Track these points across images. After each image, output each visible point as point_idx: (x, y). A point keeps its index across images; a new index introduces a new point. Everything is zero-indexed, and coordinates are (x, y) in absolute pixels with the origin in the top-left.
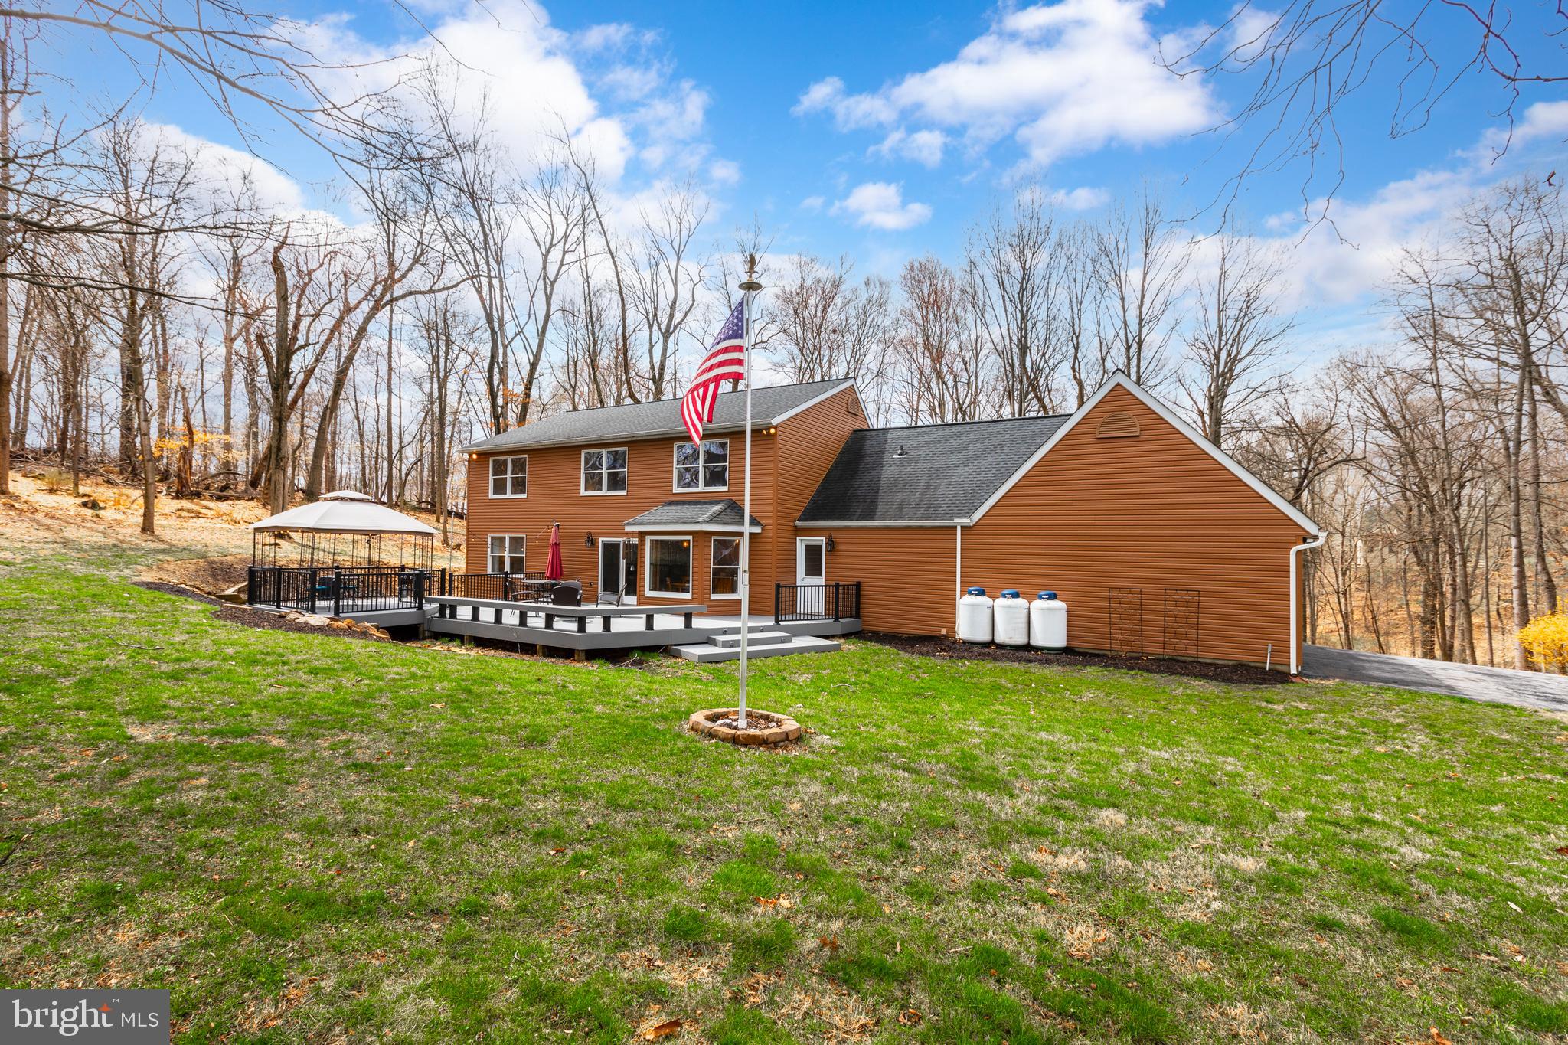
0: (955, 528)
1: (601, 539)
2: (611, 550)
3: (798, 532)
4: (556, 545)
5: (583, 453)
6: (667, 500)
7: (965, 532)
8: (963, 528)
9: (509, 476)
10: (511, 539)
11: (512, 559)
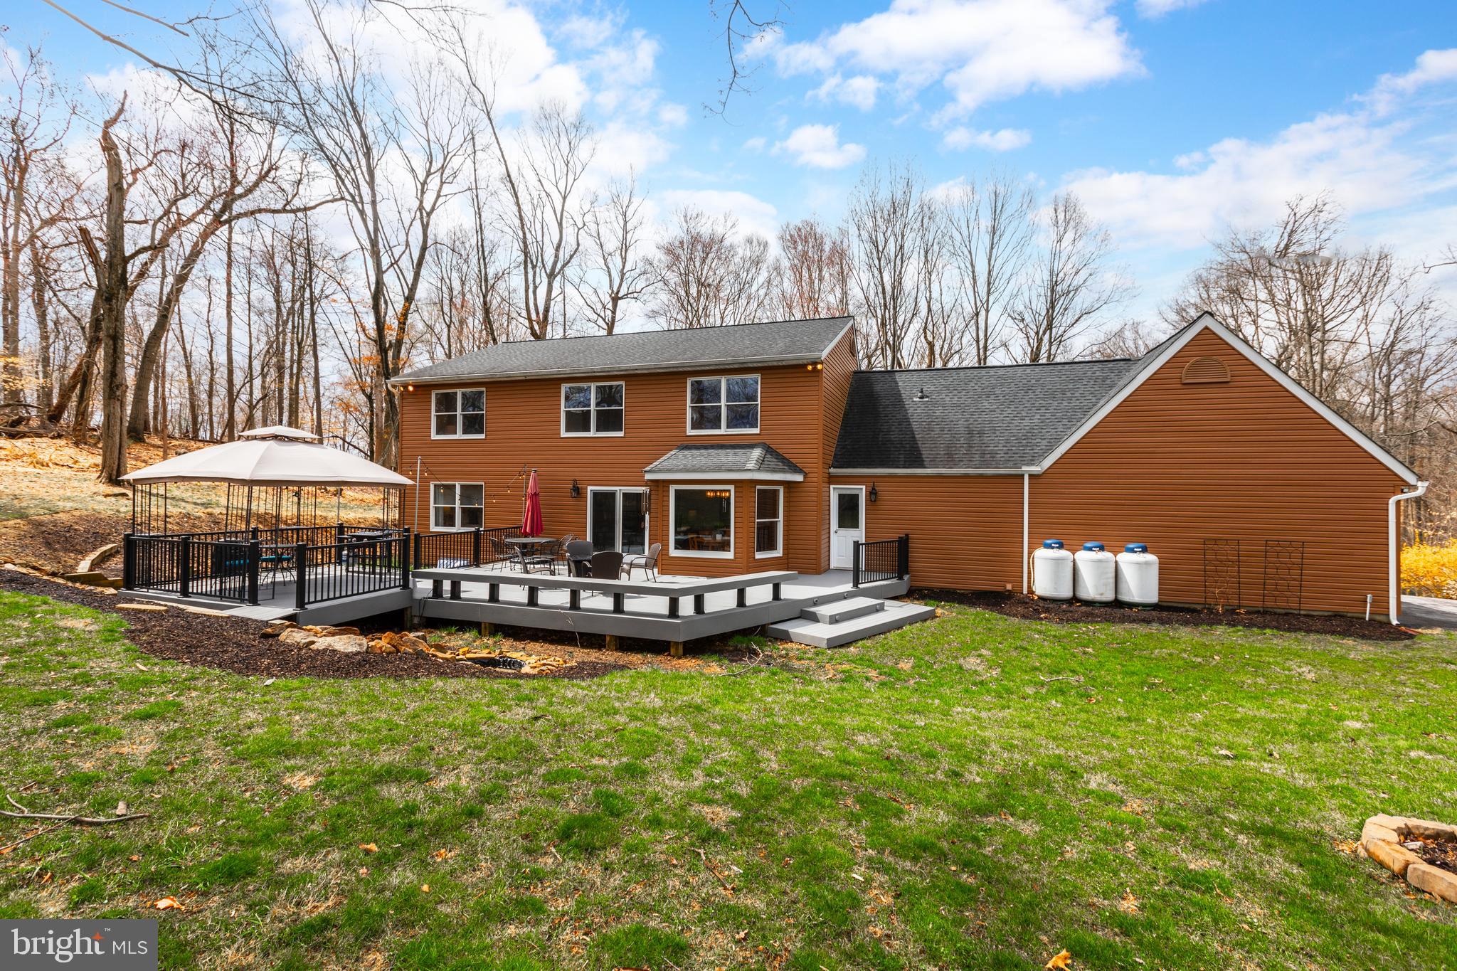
0: (1022, 476)
1: (590, 488)
2: (604, 503)
3: (832, 480)
4: (535, 495)
5: (564, 388)
6: (679, 443)
7: (1034, 481)
8: (1031, 476)
9: (459, 412)
10: (462, 486)
11: (464, 510)
